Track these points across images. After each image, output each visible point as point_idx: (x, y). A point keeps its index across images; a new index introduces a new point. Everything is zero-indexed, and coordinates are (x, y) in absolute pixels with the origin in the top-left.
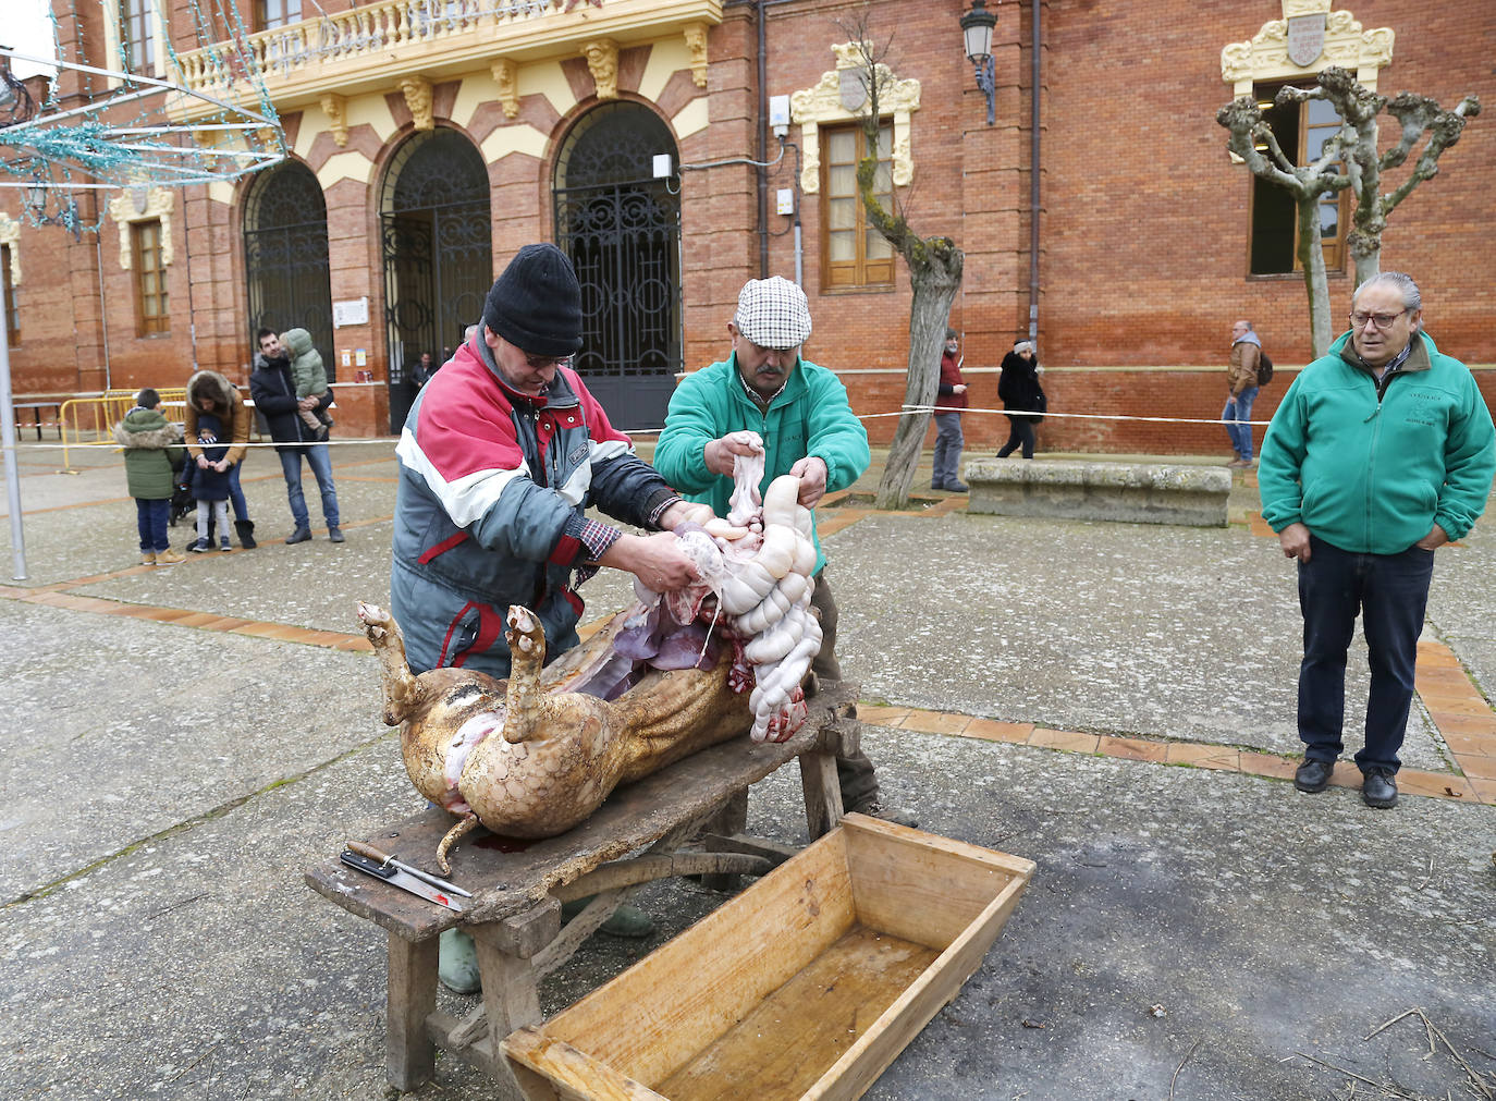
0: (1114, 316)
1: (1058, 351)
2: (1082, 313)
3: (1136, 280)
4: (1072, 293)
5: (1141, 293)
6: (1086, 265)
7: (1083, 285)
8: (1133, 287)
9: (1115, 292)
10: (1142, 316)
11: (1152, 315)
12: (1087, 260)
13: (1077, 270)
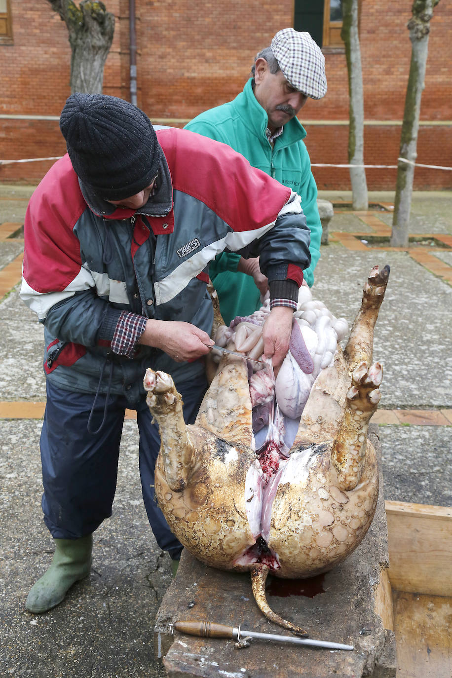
0: (194, 78)
1: (152, 105)
2: (170, 74)
3: (210, 48)
4: (162, 57)
5: (214, 60)
6: (172, 33)
7: (169, 50)
8: (209, 54)
9: (195, 58)
10: (216, 79)
11: (223, 79)
12: (172, 29)
13: (165, 37)
